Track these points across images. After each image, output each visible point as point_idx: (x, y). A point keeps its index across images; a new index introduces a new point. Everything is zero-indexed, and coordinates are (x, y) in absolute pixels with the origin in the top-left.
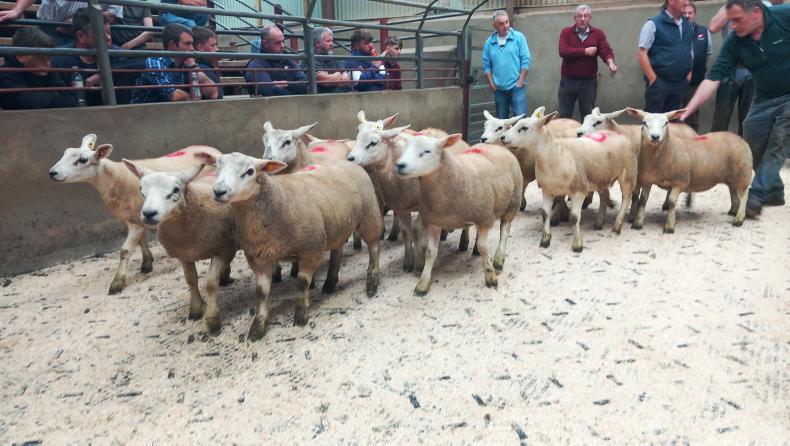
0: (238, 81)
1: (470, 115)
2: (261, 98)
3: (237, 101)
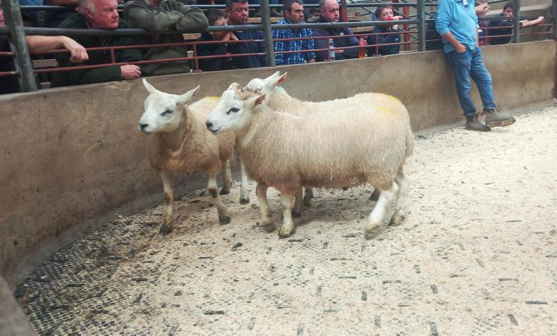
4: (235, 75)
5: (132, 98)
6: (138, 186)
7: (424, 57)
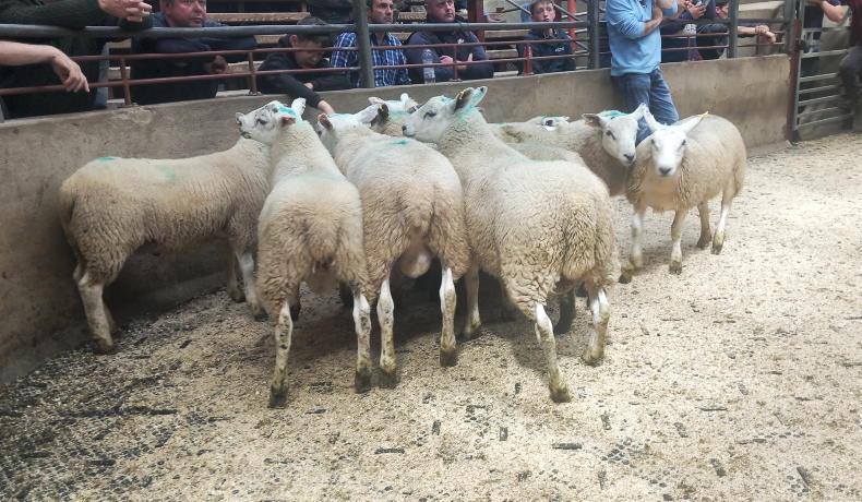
1: (799, 92)
3: (505, 81)
6: (162, 269)
7: (598, 77)
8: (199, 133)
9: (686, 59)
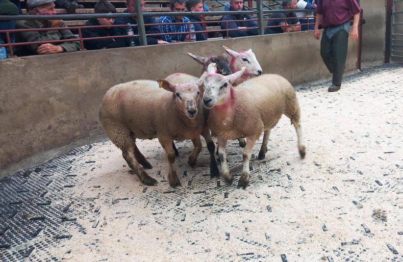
0: (217, 29)
2: (230, 38)
3: (216, 41)
4: (114, 53)
5: (27, 73)
6: (35, 144)
7: (263, 39)
8: (53, 71)
9: (307, 29)
